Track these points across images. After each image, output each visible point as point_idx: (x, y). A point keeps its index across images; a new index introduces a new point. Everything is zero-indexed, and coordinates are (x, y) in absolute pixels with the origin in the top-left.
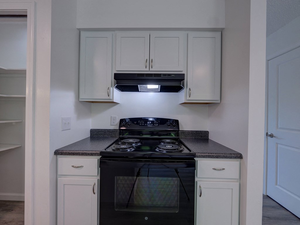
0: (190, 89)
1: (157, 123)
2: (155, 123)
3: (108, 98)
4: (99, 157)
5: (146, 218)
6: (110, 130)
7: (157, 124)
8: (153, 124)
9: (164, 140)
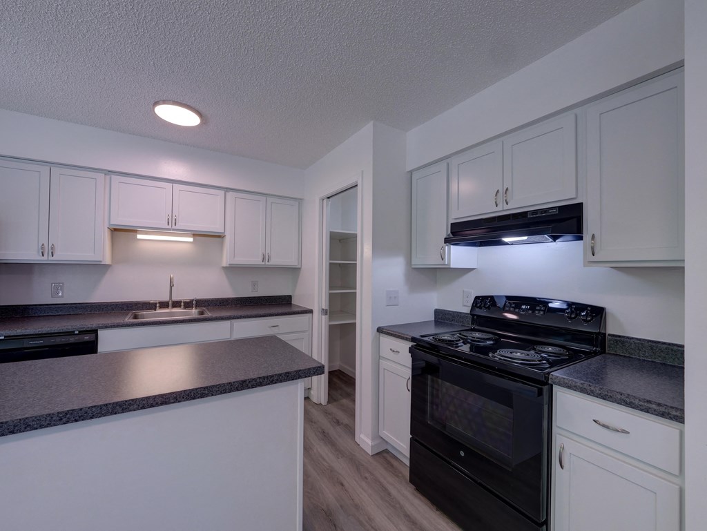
0: (593, 237)
1: (542, 311)
2: (537, 310)
3: (442, 262)
4: (410, 344)
5: (462, 453)
6: (460, 313)
7: (542, 313)
8: (533, 312)
9: (539, 348)
